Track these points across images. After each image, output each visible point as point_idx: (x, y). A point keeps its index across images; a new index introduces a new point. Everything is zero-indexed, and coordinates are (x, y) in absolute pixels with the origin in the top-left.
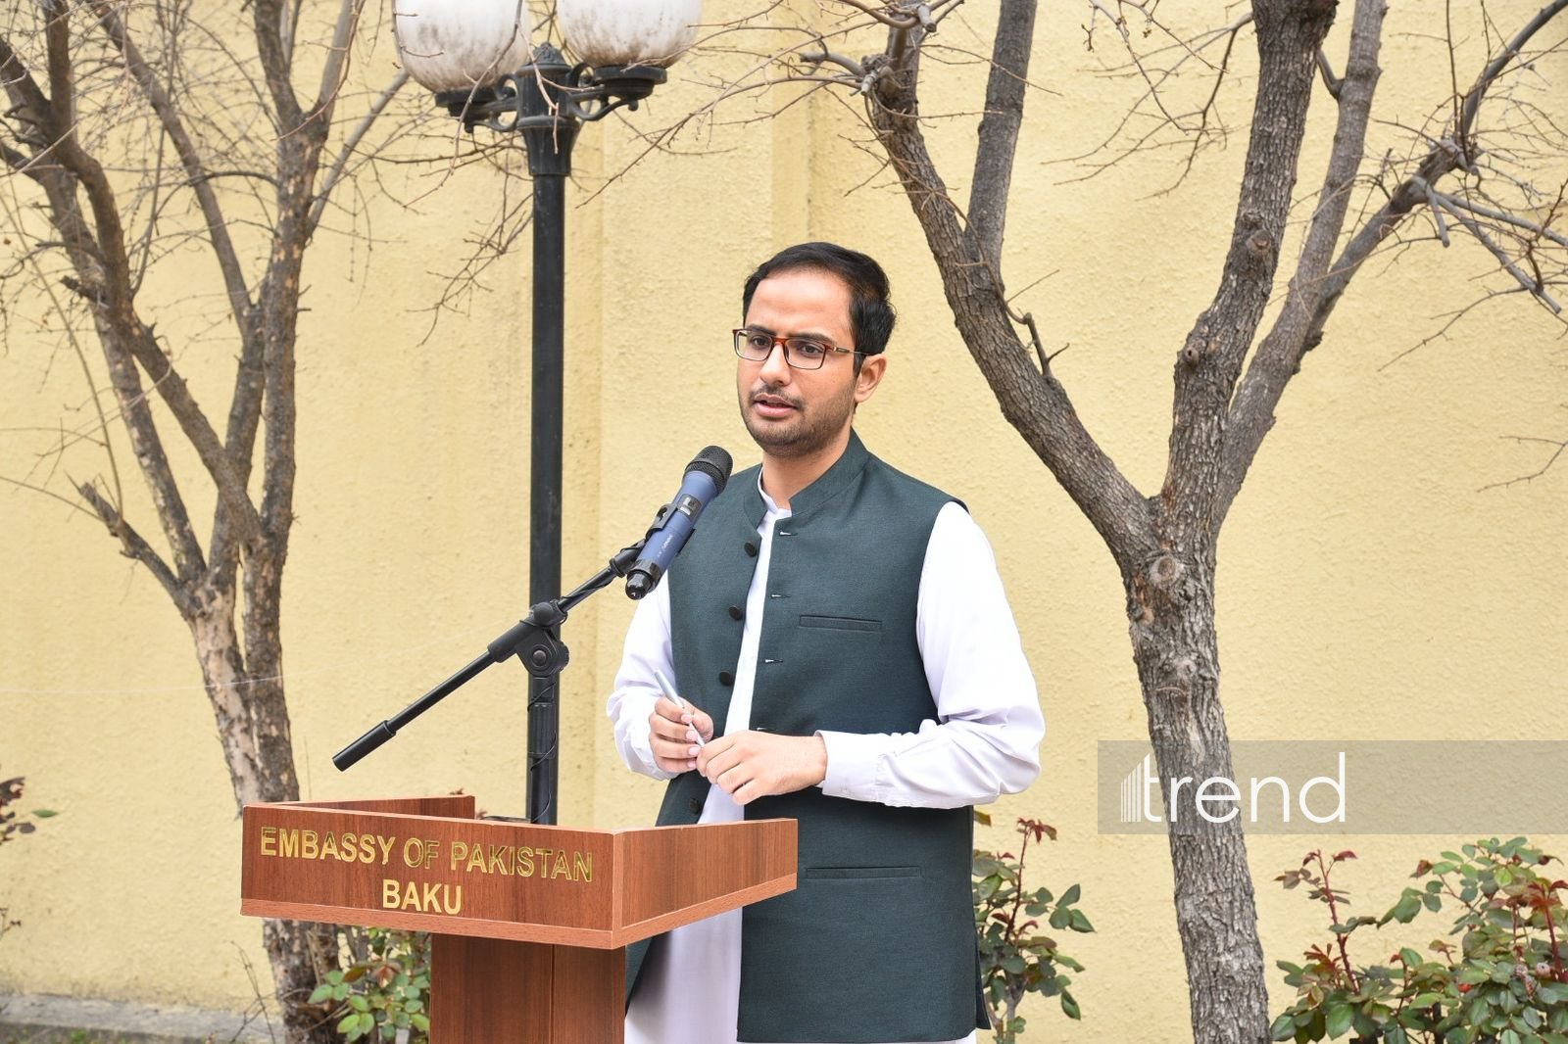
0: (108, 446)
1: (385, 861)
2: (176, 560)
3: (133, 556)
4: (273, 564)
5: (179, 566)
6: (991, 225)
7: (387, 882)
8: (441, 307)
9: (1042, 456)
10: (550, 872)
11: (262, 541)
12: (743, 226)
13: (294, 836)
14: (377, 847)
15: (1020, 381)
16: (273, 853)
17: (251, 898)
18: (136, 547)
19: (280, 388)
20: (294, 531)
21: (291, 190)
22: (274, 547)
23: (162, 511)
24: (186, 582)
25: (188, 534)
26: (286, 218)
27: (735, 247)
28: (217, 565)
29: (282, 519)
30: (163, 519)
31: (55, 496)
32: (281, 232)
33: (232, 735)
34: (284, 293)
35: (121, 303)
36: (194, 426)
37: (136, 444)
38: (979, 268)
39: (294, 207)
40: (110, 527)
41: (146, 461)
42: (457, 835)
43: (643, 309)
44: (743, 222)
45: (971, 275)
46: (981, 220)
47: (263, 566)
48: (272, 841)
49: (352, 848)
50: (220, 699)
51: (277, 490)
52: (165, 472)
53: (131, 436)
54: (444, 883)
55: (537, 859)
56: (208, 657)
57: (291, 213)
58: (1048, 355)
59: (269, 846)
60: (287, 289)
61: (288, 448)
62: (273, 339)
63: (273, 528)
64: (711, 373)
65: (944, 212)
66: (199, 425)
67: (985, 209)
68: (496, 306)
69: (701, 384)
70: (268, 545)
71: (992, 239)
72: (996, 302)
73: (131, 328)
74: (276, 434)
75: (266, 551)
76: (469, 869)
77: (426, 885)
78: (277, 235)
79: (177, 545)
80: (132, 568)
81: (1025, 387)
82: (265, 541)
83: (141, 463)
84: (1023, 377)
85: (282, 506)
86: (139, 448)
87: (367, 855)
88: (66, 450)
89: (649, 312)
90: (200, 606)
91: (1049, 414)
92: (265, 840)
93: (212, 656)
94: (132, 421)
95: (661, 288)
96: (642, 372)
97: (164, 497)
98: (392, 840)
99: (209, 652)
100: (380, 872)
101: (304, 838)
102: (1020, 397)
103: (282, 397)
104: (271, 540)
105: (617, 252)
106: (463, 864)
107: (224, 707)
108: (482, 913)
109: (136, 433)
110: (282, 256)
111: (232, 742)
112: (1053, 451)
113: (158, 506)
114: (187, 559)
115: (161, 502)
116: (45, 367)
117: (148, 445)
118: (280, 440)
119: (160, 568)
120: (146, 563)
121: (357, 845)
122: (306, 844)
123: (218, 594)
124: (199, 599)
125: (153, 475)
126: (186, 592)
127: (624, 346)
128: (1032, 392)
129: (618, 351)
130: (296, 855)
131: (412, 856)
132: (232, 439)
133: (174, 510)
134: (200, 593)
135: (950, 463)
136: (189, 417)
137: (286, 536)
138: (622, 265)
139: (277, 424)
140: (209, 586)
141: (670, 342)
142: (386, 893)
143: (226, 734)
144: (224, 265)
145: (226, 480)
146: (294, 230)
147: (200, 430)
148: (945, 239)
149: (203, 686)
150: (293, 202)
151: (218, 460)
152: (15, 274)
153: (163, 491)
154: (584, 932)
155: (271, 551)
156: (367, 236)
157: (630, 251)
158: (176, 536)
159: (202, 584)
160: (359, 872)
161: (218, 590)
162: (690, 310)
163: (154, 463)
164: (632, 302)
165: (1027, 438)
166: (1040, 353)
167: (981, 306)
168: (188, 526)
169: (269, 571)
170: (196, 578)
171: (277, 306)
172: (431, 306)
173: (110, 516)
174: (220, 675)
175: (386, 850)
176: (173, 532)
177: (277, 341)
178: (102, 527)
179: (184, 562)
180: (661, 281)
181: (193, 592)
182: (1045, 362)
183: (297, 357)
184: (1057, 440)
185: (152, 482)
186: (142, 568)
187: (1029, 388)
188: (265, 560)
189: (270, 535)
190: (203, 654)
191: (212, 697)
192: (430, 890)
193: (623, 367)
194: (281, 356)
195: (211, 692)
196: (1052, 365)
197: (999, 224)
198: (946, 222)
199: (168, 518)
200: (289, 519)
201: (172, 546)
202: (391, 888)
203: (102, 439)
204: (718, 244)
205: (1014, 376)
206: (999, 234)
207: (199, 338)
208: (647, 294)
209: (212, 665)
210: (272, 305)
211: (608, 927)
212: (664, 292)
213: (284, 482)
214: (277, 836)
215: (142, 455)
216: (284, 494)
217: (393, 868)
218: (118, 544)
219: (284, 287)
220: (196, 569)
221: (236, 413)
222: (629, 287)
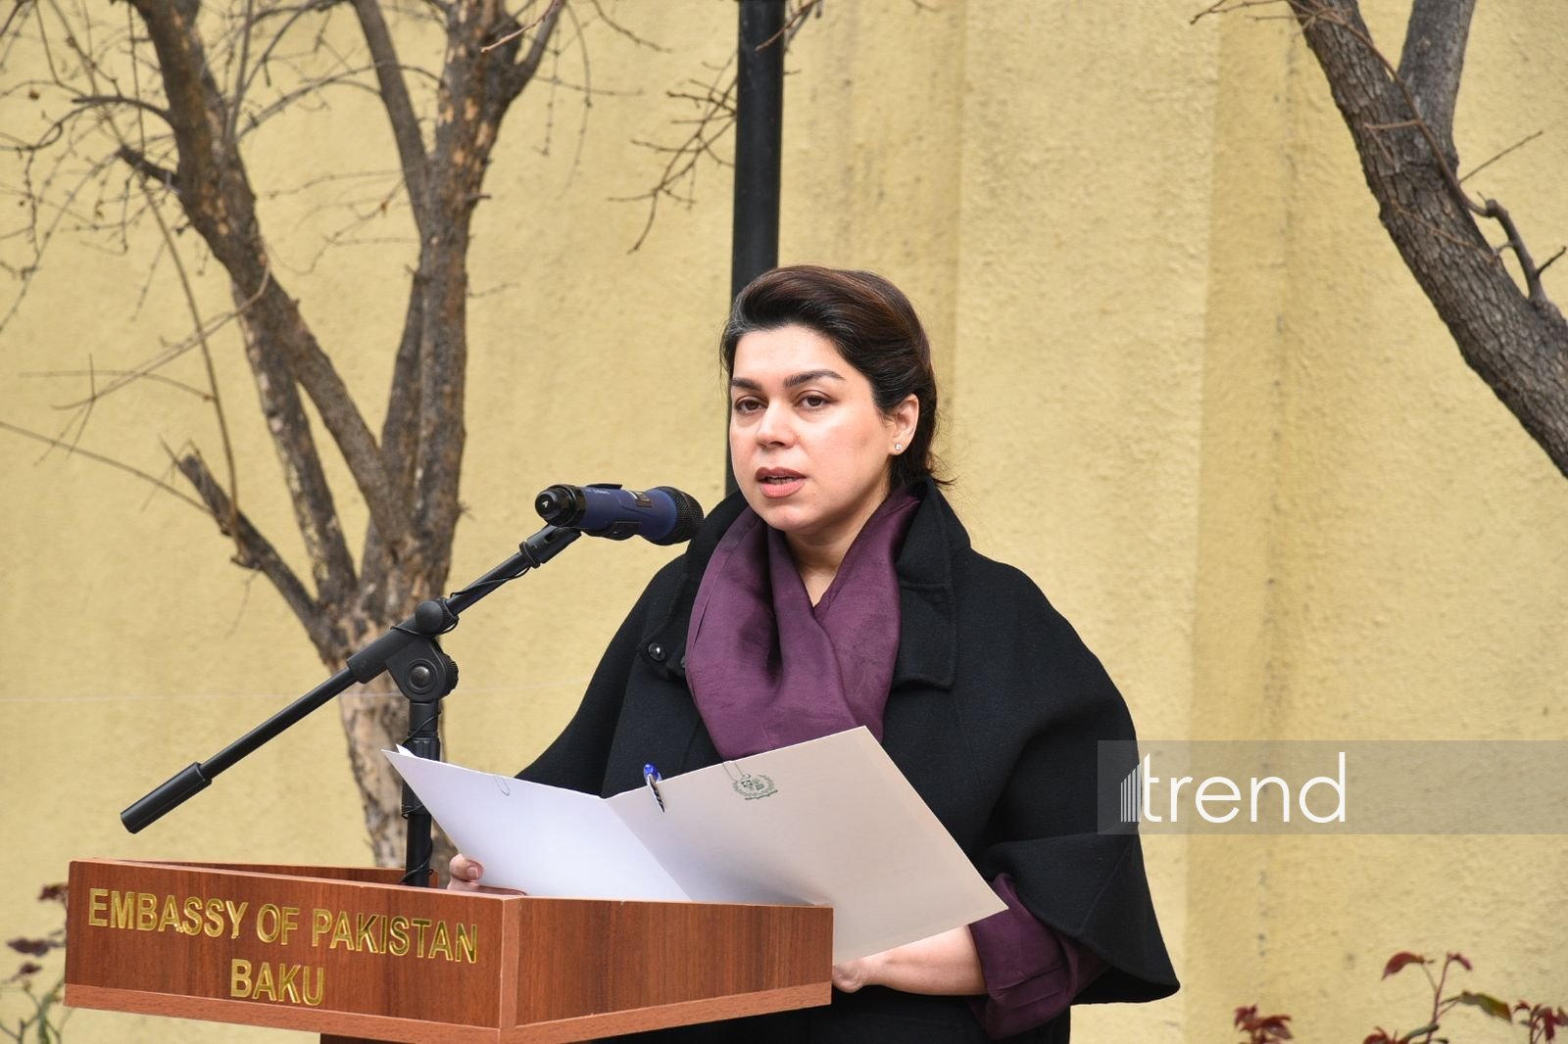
0: (216, 400)
1: (235, 934)
2: (315, 573)
3: (250, 564)
4: (428, 578)
5: (319, 582)
6: (1437, 63)
7: (236, 963)
8: (661, 194)
9: (1525, 424)
10: (427, 951)
11: (411, 543)
12: (1174, 61)
13: (129, 901)
14: (225, 915)
15: (1483, 306)
16: (104, 923)
17: (76, 983)
18: (255, 551)
19: (443, 314)
20: (463, 529)
21: (463, 16)
22: (429, 553)
23: (297, 499)
24: (327, 605)
25: (332, 535)
26: (456, 59)
27: (1162, 95)
28: (371, 581)
29: (443, 512)
30: (298, 511)
31: (139, 474)
32: (448, 80)
33: (386, 838)
34: (451, 172)
35: (200, 187)
36: (309, 370)
37: (265, 398)
38: (1410, 130)
39: (467, 42)
40: (220, 522)
41: (277, 424)
42: (320, 901)
43: (1020, 194)
44: (1175, 54)
45: (1399, 142)
46: (1422, 54)
47: (413, 581)
48: (103, 906)
49: (198, 920)
50: (370, 782)
51: (436, 468)
52: (304, 440)
53: (258, 386)
54: (303, 964)
55: (413, 932)
56: (354, 720)
57: (462, 51)
58: (1537, 265)
59: (99, 914)
60: (455, 165)
61: (453, 405)
62: (435, 241)
63: (429, 525)
64: (1119, 293)
65: (1352, 45)
66: (316, 369)
67: (1430, 37)
68: (818, 190)
69: (1104, 312)
70: (421, 550)
71: (1437, 85)
72: (1440, 184)
73: (215, 223)
74: (436, 383)
75: (418, 558)
76: (333, 946)
77: (283, 967)
78: (442, 85)
79: (316, 551)
80: (247, 583)
81: (1491, 315)
82: (417, 544)
83: (270, 427)
84: (1488, 300)
85: (443, 492)
86: (268, 404)
87: (214, 926)
88: (98, 402)
89: (1029, 199)
90: (344, 642)
91: (1533, 358)
92: (95, 906)
93: (361, 718)
94: (260, 363)
95: (1048, 161)
96: (1016, 293)
97: (301, 479)
98: (244, 906)
99: (356, 712)
100: (231, 947)
101: (140, 904)
102: (1484, 332)
103: (446, 329)
104: (427, 542)
105: (984, 104)
106: (326, 938)
107: (375, 795)
108: (349, 1005)
109: (264, 383)
110: (449, 116)
111: (385, 848)
112: (1540, 414)
113: (292, 492)
114: (330, 572)
115: (296, 485)
116: (143, 283)
117: (281, 399)
118: (441, 394)
119: (289, 585)
120: (271, 576)
121: (202, 913)
122: (142, 911)
123: (371, 625)
124: (344, 631)
125: (287, 445)
126: (326, 620)
127: (990, 252)
128: (1504, 324)
129: (981, 259)
130: (131, 927)
131: (268, 930)
132: (399, 391)
133: (315, 499)
134: (345, 624)
135: (1502, 439)
136: (301, 357)
137: (451, 537)
138: (991, 124)
139: (438, 369)
140: (359, 613)
141: (1060, 245)
142: (235, 978)
143: (378, 837)
144: (397, 127)
145: (357, 451)
146: (466, 77)
147: (319, 377)
148: (1355, 87)
149: (348, 763)
150: (465, 34)
151: (345, 421)
152: (49, 144)
153: (298, 470)
154: (466, 1030)
155: (426, 559)
156: (583, 84)
157: (1004, 102)
158: (316, 537)
159: (349, 610)
160: (205, 948)
161: (372, 618)
162: (1089, 195)
163: (288, 428)
164: (1005, 182)
165: (1502, 395)
166: (1525, 261)
167: (1415, 190)
168: (333, 523)
169: (422, 589)
170: (341, 601)
171: (441, 191)
172: (647, 190)
173: (220, 505)
174: (370, 747)
175: (235, 918)
176: (312, 531)
177: (441, 243)
178: (208, 524)
179: (325, 575)
180: (1047, 150)
181: (335, 621)
182: (1533, 277)
183: (470, 268)
184: (1548, 399)
185: (285, 455)
186: (262, 584)
187: (1499, 317)
188: (417, 572)
189: (424, 535)
190: (348, 715)
191: (359, 780)
192: (287, 971)
193: (988, 284)
194: (445, 267)
195: (358, 771)
196: (1545, 278)
197: (1450, 61)
198: (1355, 59)
199: (305, 509)
200: (456, 512)
201: (310, 552)
202: (241, 970)
203: (207, 389)
204: (1136, 90)
205: (1473, 298)
206: (1450, 76)
207: (339, 239)
208: (1026, 170)
209: (360, 732)
210: (434, 189)
211: (494, 1024)
212: (1053, 166)
213: (447, 456)
214: (107, 900)
215: (271, 414)
216: (447, 474)
217: (246, 945)
218: (229, 546)
219: (452, 164)
220: (342, 587)
221: (405, 353)
222: (1001, 159)
